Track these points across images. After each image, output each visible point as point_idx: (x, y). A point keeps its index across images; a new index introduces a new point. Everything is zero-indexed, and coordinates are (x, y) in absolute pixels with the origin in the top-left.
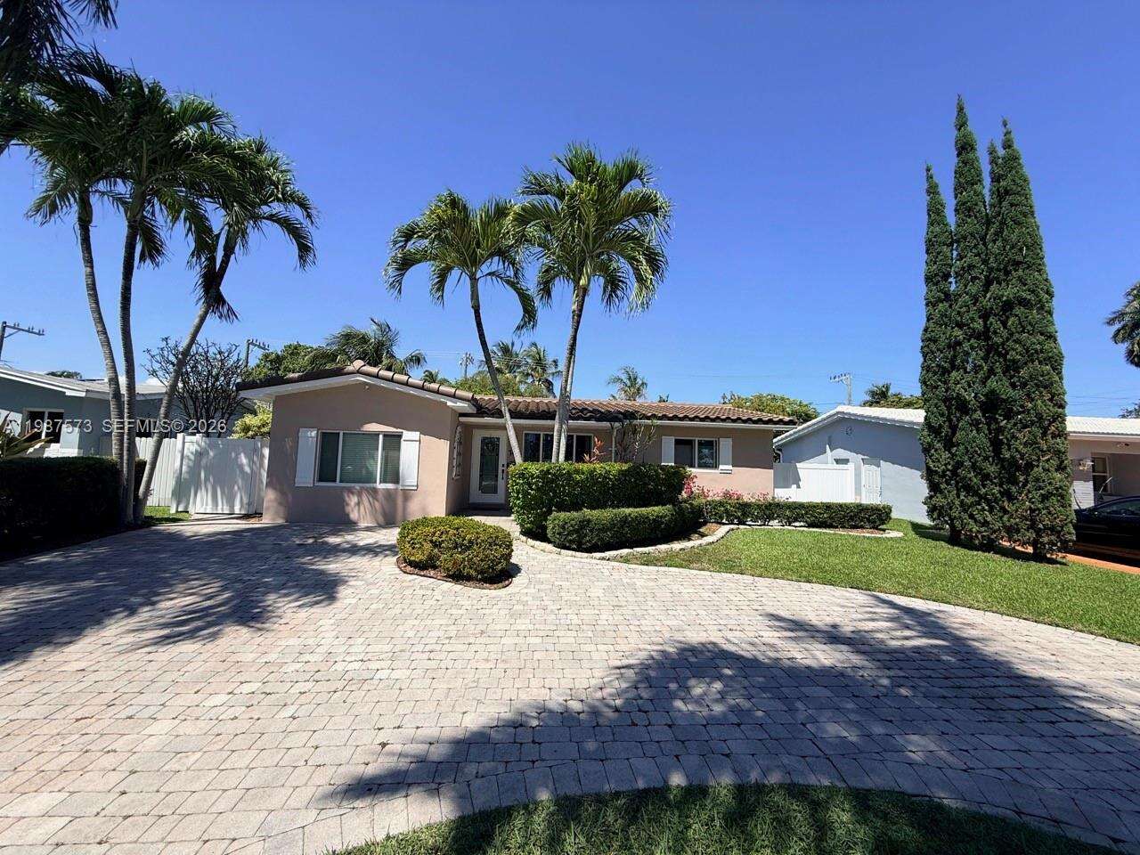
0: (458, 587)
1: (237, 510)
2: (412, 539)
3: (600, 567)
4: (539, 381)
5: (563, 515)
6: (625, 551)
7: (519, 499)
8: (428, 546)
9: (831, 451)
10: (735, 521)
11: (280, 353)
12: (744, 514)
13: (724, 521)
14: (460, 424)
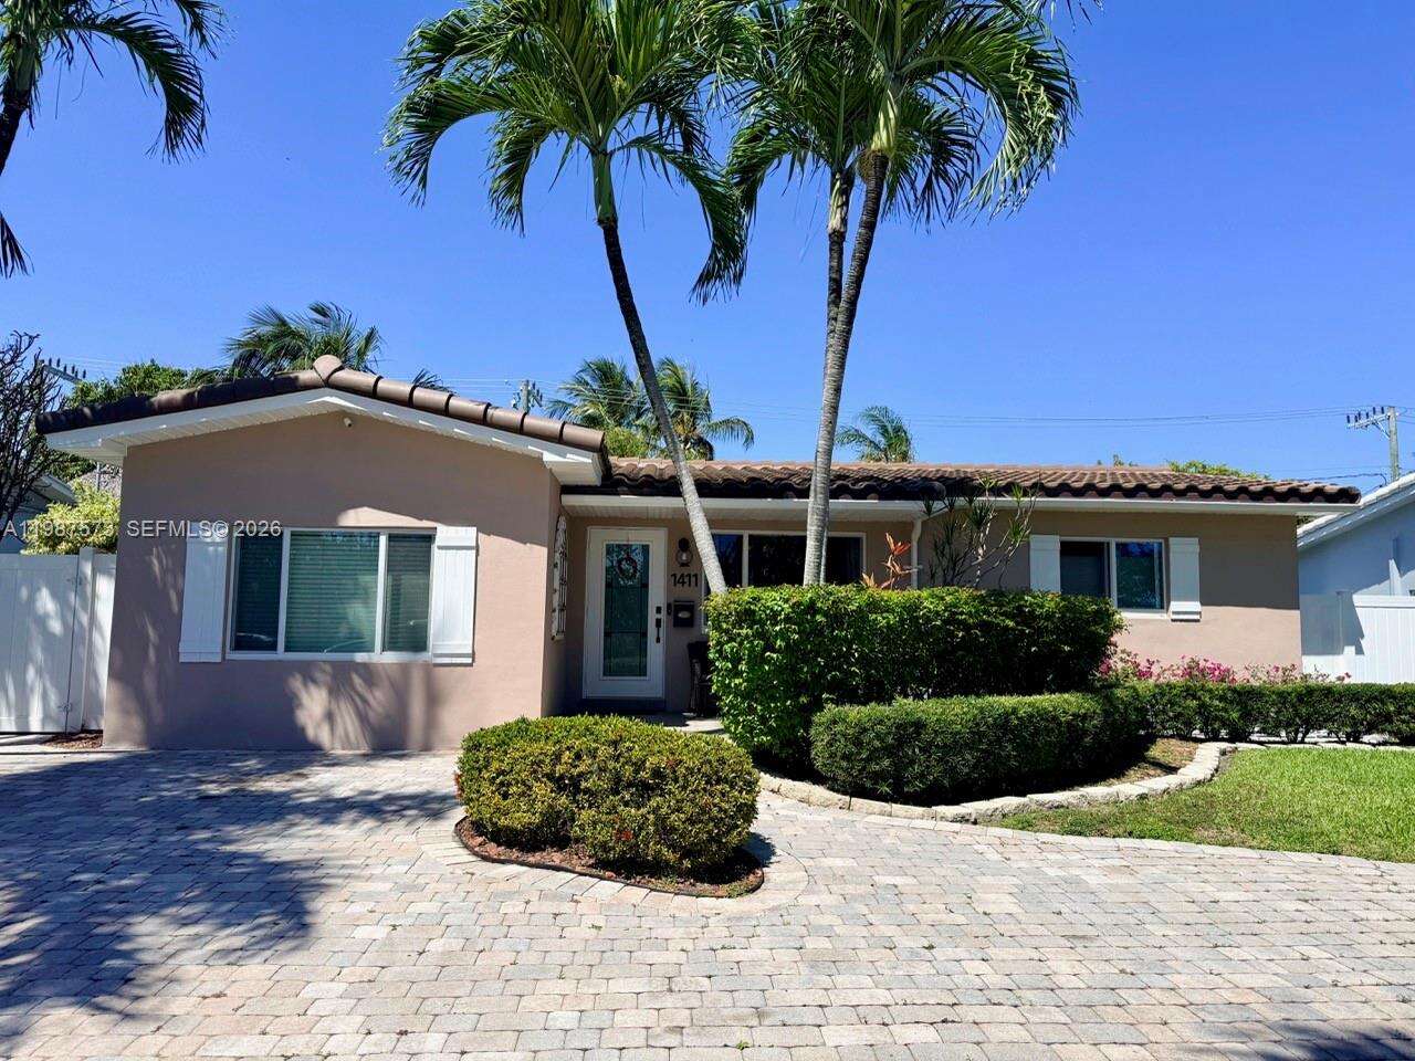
0: (635, 894)
1: (35, 725)
2: (502, 773)
3: (968, 839)
4: (686, 442)
5: (854, 712)
6: (1009, 802)
7: (738, 674)
8: (542, 790)
9: (1401, 575)
10: (1223, 733)
11: (112, 384)
12: (1247, 716)
13: (1196, 733)
14: (562, 511)
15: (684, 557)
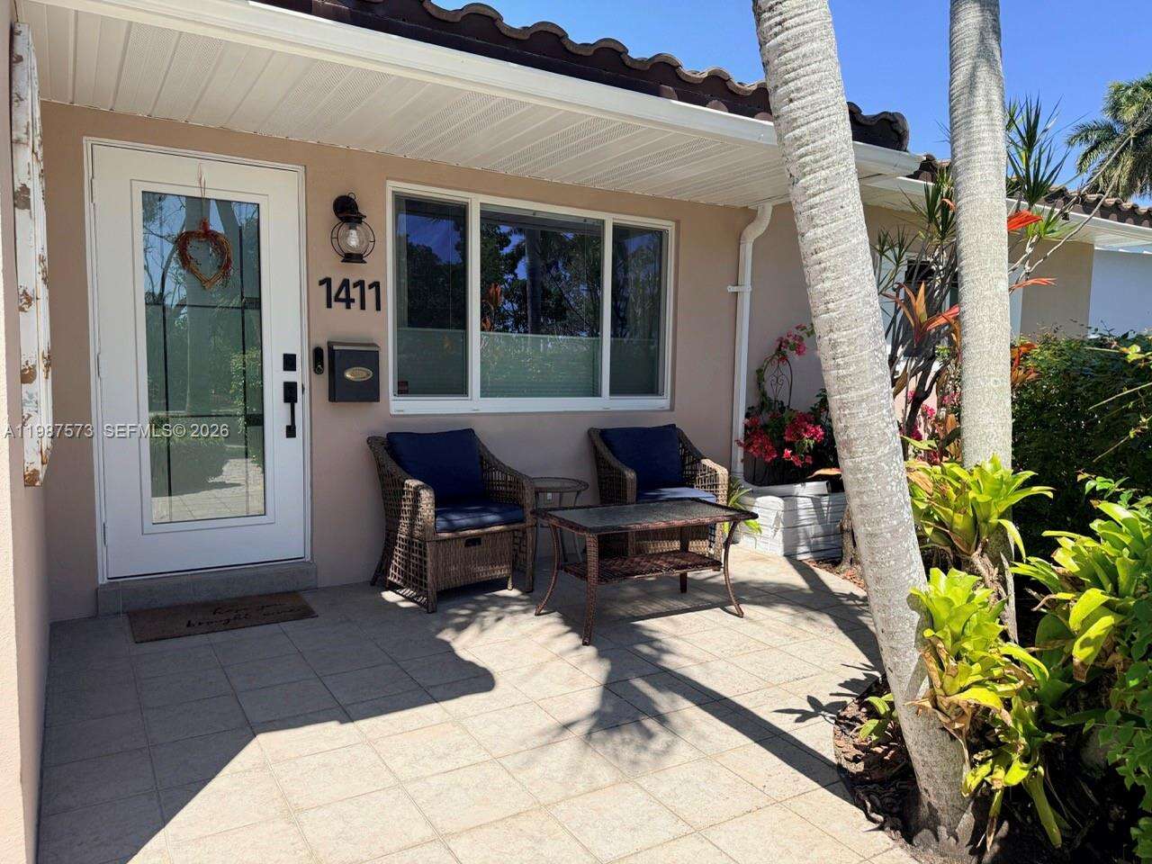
15: (353, 240)
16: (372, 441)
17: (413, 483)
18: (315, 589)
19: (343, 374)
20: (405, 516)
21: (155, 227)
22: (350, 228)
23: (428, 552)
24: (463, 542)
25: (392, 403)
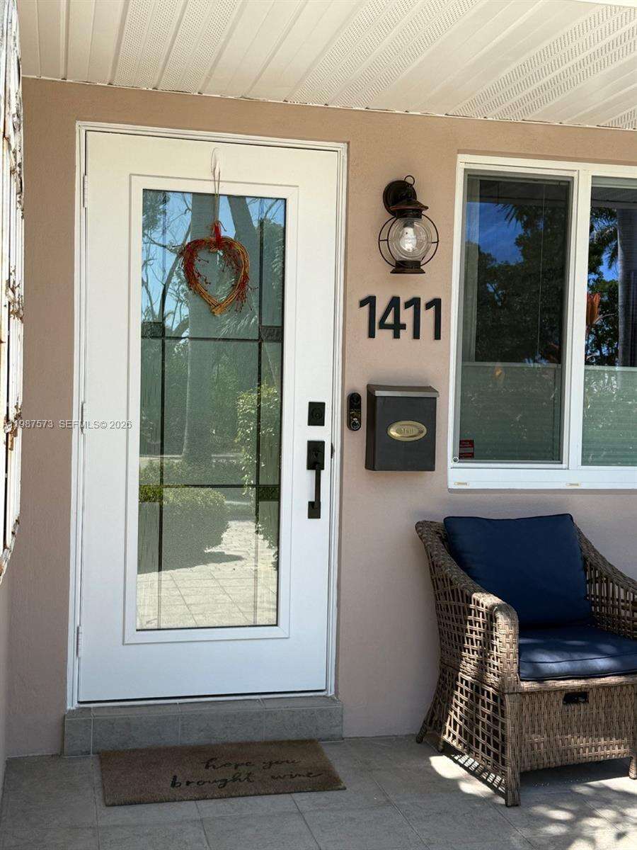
15: (409, 241)
16: (422, 527)
17: (488, 600)
18: (337, 740)
19: (387, 431)
20: (470, 647)
21: (156, 235)
22: (405, 226)
23: (508, 709)
24: (560, 697)
25: (451, 472)
